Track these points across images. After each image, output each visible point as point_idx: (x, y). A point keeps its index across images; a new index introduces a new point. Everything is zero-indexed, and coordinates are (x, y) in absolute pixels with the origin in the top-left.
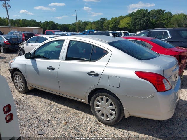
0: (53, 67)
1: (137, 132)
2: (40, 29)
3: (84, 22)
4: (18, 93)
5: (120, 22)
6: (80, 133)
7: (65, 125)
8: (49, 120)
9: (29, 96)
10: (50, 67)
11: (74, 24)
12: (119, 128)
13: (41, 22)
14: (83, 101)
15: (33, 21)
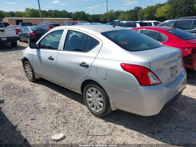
0: (53, 57)
1: (125, 127)
2: (70, 20)
3: (116, 12)
4: (29, 81)
5: (156, 11)
6: (67, 122)
7: (57, 113)
8: (45, 108)
9: (36, 84)
10: (50, 57)
11: (105, 14)
12: (107, 121)
13: (72, 13)
14: (78, 92)
15: (65, 12)
